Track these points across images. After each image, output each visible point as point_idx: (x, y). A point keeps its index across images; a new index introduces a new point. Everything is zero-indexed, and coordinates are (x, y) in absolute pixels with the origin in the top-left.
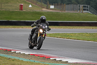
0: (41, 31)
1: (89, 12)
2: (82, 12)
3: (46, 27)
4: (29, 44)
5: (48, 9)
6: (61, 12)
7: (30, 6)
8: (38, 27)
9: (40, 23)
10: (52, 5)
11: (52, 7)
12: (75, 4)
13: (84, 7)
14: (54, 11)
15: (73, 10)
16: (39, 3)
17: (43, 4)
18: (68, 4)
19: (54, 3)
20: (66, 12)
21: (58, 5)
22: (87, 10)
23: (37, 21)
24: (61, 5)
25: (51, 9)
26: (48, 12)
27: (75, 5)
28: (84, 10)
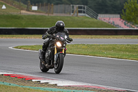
0: (59, 44)
1: (87, 15)
2: (77, 16)
3: (66, 37)
4: (41, 65)
5: (29, 11)
6: (47, 15)
7: (4, 7)
8: (53, 38)
9: (56, 33)
10: (35, 5)
11: (35, 8)
12: (67, 4)
13: (80, 7)
14: (37, 14)
15: (65, 13)
16: (17, 3)
17: (22, 4)
18: (57, 4)
19: (38, 2)
20: (55, 14)
21: (42, 5)
22: (84, 12)
23: (51, 30)
24: (47, 5)
25: (34, 11)
26: (29, 16)
27: (67, 6)
28: (80, 12)
